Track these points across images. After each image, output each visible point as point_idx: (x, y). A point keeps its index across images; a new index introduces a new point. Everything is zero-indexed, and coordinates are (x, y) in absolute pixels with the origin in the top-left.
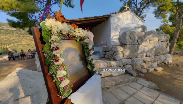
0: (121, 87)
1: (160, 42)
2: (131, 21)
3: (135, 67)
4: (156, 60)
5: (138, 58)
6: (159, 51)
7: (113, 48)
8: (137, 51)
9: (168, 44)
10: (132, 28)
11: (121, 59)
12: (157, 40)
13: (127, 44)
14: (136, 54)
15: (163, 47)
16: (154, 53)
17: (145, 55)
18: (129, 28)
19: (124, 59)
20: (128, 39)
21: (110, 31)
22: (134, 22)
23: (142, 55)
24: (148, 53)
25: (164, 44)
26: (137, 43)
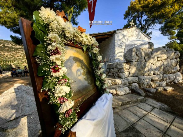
0: (128, 107)
1: (169, 60)
2: (136, 37)
3: (142, 85)
4: (165, 79)
5: (146, 77)
6: (168, 69)
7: (118, 66)
8: (144, 69)
9: (177, 61)
10: (138, 45)
11: (127, 77)
12: (166, 58)
13: (133, 61)
14: (142, 72)
15: (172, 65)
16: (163, 71)
17: (152, 72)
18: (135, 44)
19: (130, 77)
20: (134, 56)
21: (115, 48)
22: (139, 39)
23: (149, 73)
24: (155, 71)
25: (174, 62)
26: (144, 60)
